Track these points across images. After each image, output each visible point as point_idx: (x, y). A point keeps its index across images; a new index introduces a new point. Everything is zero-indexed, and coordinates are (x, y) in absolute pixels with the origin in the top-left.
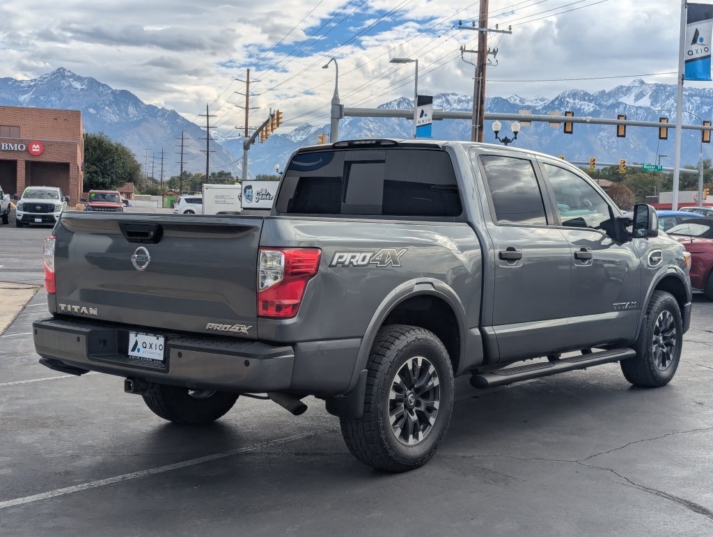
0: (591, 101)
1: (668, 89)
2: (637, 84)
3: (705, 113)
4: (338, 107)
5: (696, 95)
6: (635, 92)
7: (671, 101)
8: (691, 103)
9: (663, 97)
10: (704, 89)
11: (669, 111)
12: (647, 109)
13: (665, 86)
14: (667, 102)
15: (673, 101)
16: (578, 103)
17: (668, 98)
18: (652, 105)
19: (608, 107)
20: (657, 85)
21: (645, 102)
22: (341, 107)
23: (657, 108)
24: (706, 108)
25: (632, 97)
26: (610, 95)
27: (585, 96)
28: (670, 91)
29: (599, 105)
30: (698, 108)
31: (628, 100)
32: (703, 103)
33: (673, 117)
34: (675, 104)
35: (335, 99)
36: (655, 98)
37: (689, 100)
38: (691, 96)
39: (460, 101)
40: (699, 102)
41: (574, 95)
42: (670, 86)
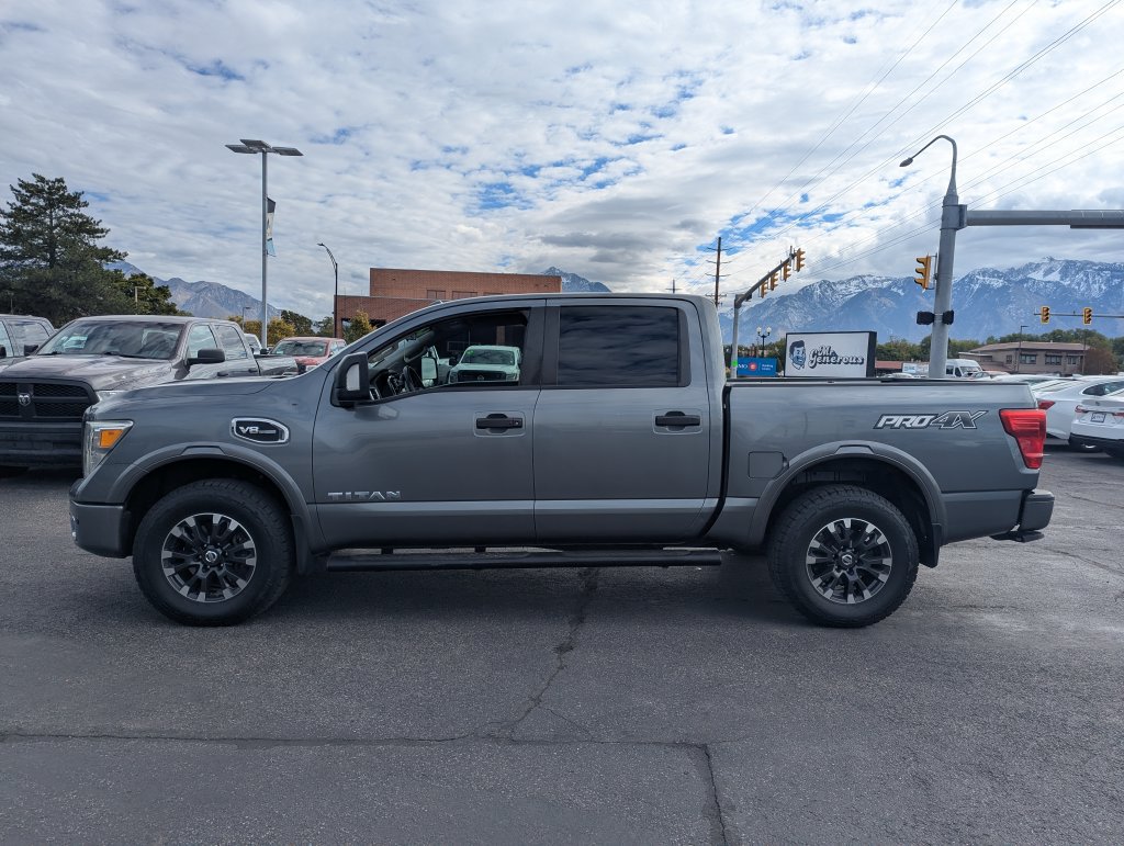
0: (1000, 277)
1: (1078, 264)
2: (1046, 261)
4: (957, 209)
5: (1106, 269)
6: (1044, 268)
7: (1081, 275)
8: (1101, 277)
9: (1073, 272)
11: (1079, 284)
12: (1057, 284)
13: (1075, 263)
14: (1077, 277)
16: (987, 280)
17: (1077, 272)
18: (1062, 279)
19: (1016, 283)
20: (1067, 262)
21: (1055, 277)
22: (962, 208)
23: (1066, 283)
24: (1116, 281)
25: (1041, 273)
26: (1019, 271)
27: (995, 274)
28: (1079, 267)
29: (1008, 281)
30: (1108, 280)
31: (1038, 276)
32: (1113, 277)
33: (1082, 289)
34: (1085, 278)
35: (951, 195)
36: (1065, 273)
37: (1099, 275)
38: (1102, 270)
39: (875, 281)
40: (1109, 275)
41: (984, 273)
42: (1079, 262)
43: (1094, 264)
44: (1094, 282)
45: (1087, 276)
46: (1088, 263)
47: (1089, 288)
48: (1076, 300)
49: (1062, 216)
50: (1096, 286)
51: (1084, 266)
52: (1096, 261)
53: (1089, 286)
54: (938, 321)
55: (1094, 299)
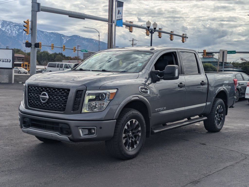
1: (7, 22)
3: (21, 32)
4: (37, 4)
5: (17, 26)
7: (8, 27)
8: (16, 28)
9: (6, 25)
10: (20, 24)
11: (8, 30)
13: (6, 22)
14: (7, 27)
15: (9, 27)
17: (7, 26)
18: (2, 28)
20: (4, 21)
22: (39, 4)
23: (4, 29)
28: (8, 23)
30: (18, 30)
32: (20, 29)
33: (9, 32)
34: (10, 28)
36: (3, 25)
37: (15, 27)
38: (16, 26)
40: (18, 28)
42: (8, 21)
43: (13, 23)
44: (13, 30)
45: (11, 27)
46: (11, 22)
47: (12, 32)
48: (7, 37)
49: (67, 12)
50: (14, 32)
51: (10, 23)
52: (14, 22)
53: (12, 31)
54: (33, 46)
55: (14, 37)
